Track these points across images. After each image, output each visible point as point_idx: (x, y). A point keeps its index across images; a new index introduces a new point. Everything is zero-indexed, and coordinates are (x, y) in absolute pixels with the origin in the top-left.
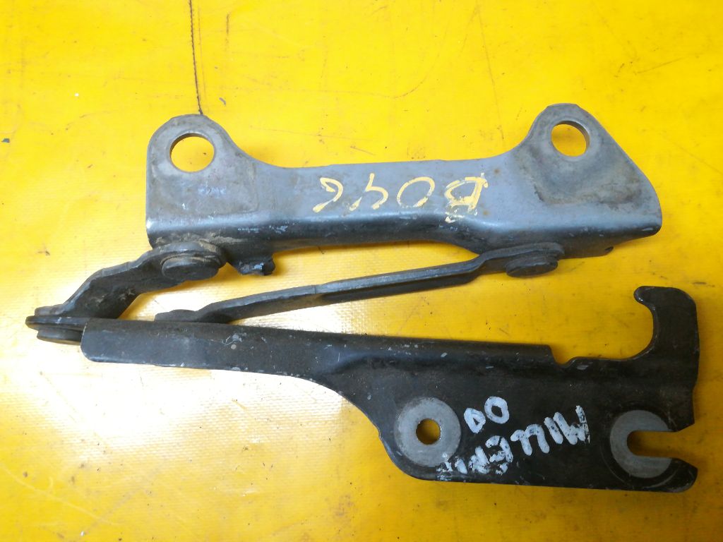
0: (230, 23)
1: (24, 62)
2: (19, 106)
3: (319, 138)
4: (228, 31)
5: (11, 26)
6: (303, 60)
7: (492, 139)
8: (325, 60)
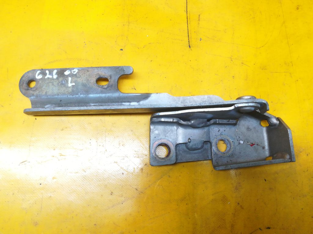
0: (200, 17)
1: (129, 23)
2: (127, 37)
3: (231, 59)
4: (199, 20)
5: (124, 10)
6: (226, 32)
7: (289, 66)
8: (233, 33)
